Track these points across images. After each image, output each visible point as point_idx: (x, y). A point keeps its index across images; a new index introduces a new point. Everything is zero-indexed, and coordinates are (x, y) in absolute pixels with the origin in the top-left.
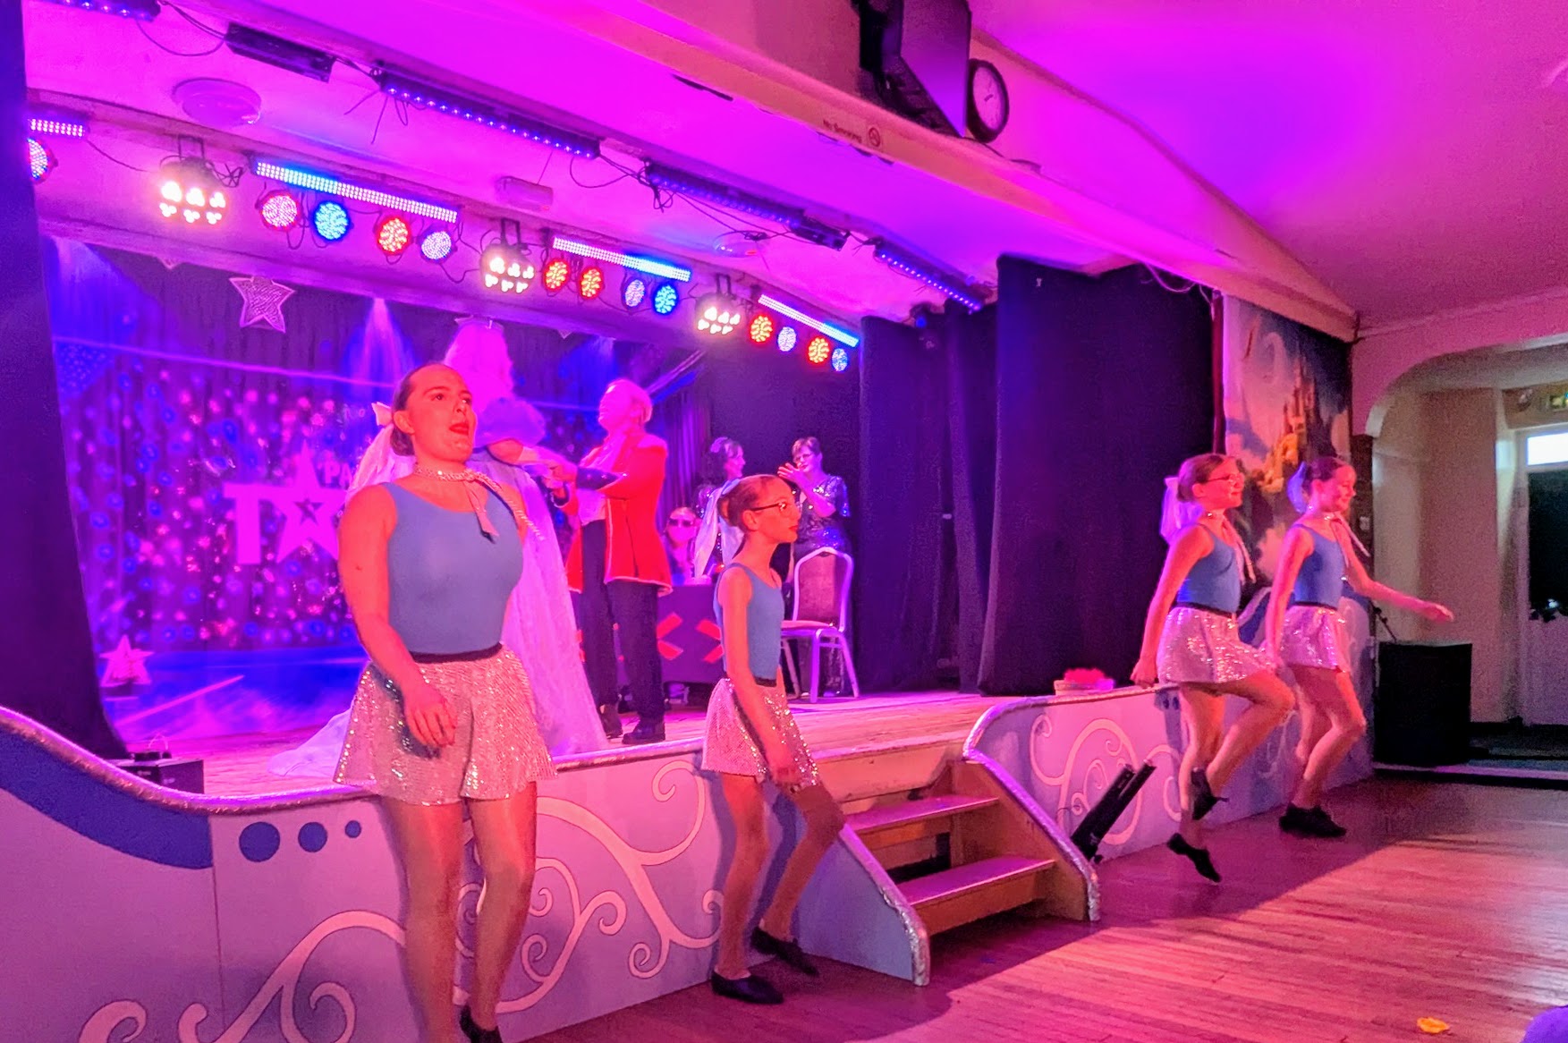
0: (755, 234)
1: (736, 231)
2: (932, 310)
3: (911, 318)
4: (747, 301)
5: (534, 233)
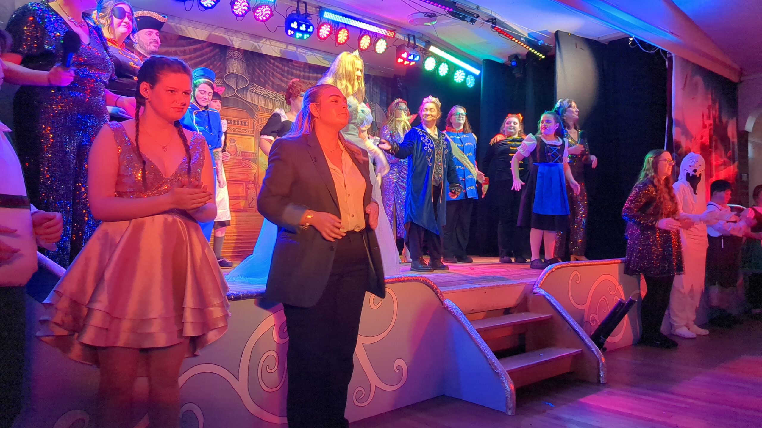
0: (430, 14)
1: (421, 12)
2: (520, 58)
3: (508, 61)
4: (423, 49)
5: (314, 9)
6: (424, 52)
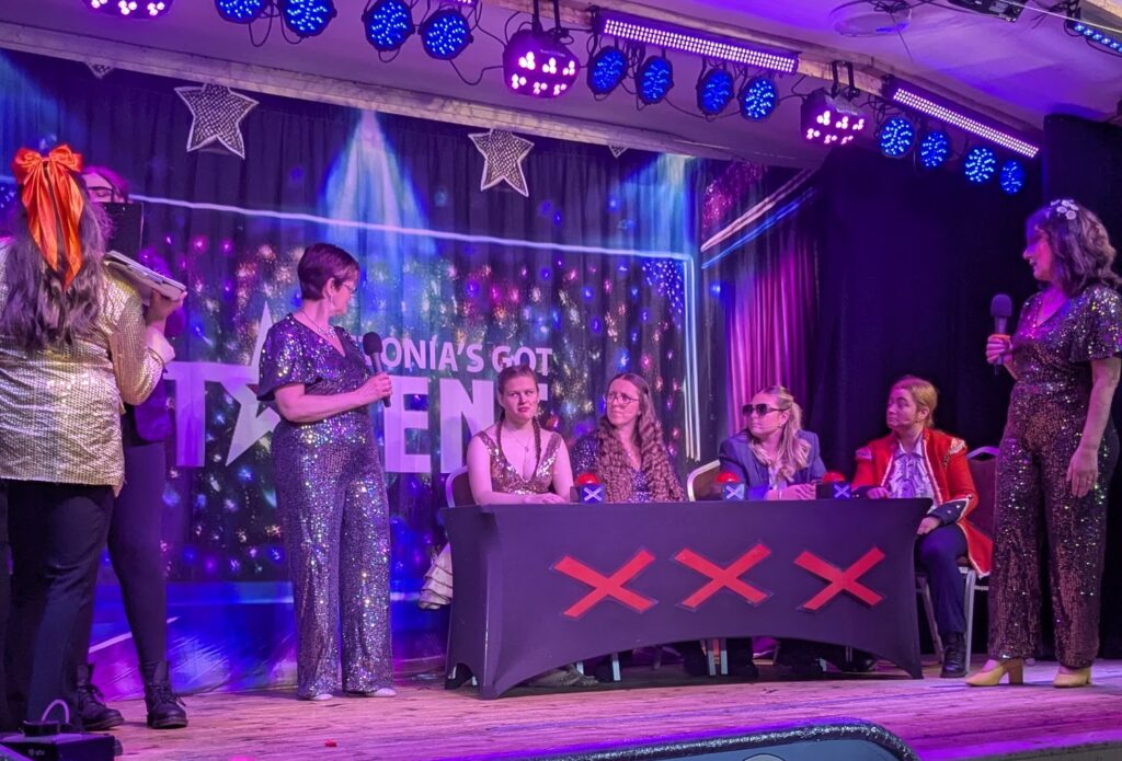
0: (890, 4)
3: (1119, 114)
6: (878, 105)
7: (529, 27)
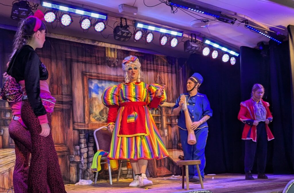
0: (205, 20)
1: (198, 20)
2: (265, 44)
3: (257, 46)
4: (201, 42)
5: (131, 22)
6: (202, 44)
7: (120, 25)
